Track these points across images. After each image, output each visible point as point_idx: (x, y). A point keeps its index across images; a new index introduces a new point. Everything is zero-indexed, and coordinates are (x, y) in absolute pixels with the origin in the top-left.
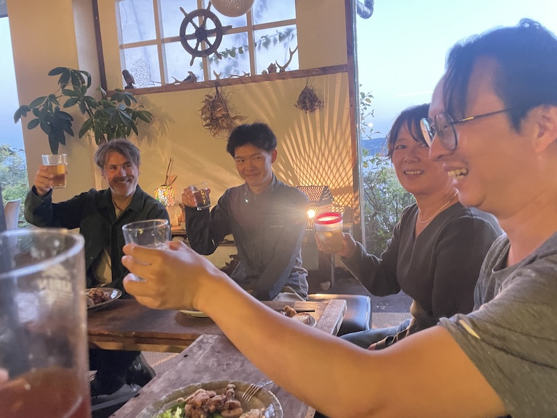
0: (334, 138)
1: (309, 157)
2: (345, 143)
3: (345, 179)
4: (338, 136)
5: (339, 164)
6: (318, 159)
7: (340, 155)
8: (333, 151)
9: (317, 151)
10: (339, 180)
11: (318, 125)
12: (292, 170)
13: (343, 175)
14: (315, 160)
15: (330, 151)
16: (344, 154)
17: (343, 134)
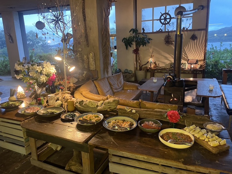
1: (192, 51)
4: (201, 47)
5: (200, 54)
10: (200, 58)
11: (195, 44)
13: (201, 56)
14: (193, 53)
15: (198, 50)
16: (202, 51)
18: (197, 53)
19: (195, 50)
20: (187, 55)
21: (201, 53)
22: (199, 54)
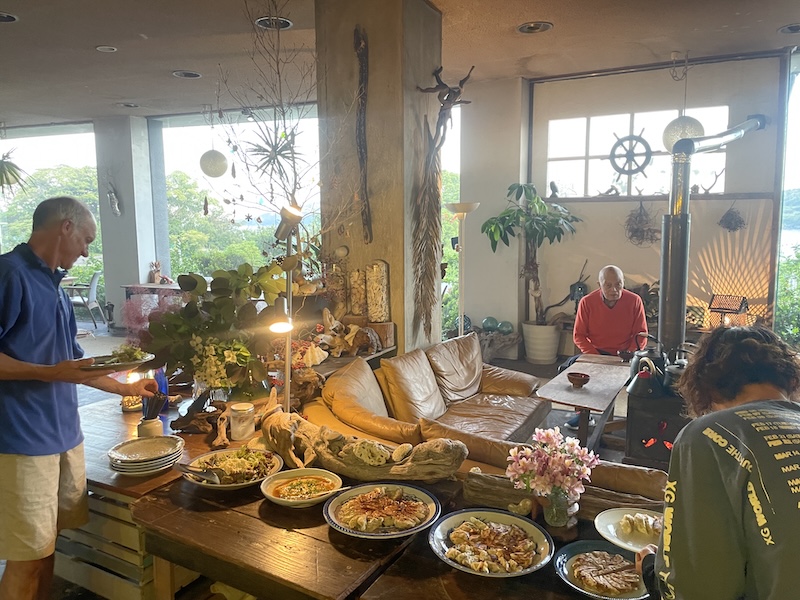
0: (752, 254)
1: (725, 268)
2: (763, 260)
3: (760, 291)
4: (757, 253)
6: (734, 271)
7: (757, 269)
8: (750, 266)
9: (734, 264)
10: (754, 292)
11: (737, 242)
12: (706, 279)
13: (758, 287)
14: (730, 272)
15: (747, 265)
16: (761, 269)
17: (762, 252)
18: (742, 274)
19: (737, 262)
20: (706, 281)
21: (758, 276)
22: (751, 277)
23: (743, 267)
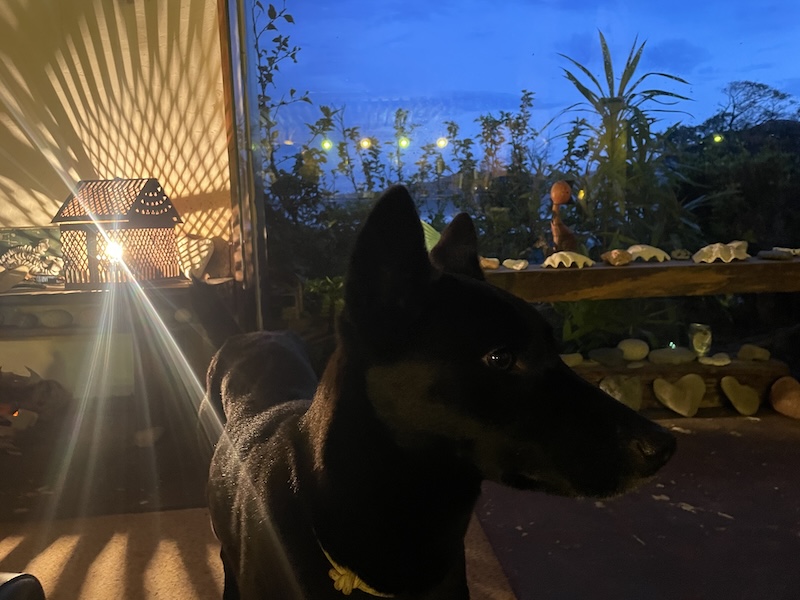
0: (184, 67)
1: (121, 112)
2: (210, 87)
5: (197, 132)
6: (144, 118)
7: (199, 111)
8: (183, 102)
9: (142, 98)
10: (200, 174)
11: (142, 33)
12: (78, 145)
13: (209, 161)
14: (137, 122)
15: (174, 101)
16: (209, 110)
18: (166, 126)
19: (149, 93)
20: (79, 150)
21: (206, 131)
22: (189, 133)
23: (166, 106)
